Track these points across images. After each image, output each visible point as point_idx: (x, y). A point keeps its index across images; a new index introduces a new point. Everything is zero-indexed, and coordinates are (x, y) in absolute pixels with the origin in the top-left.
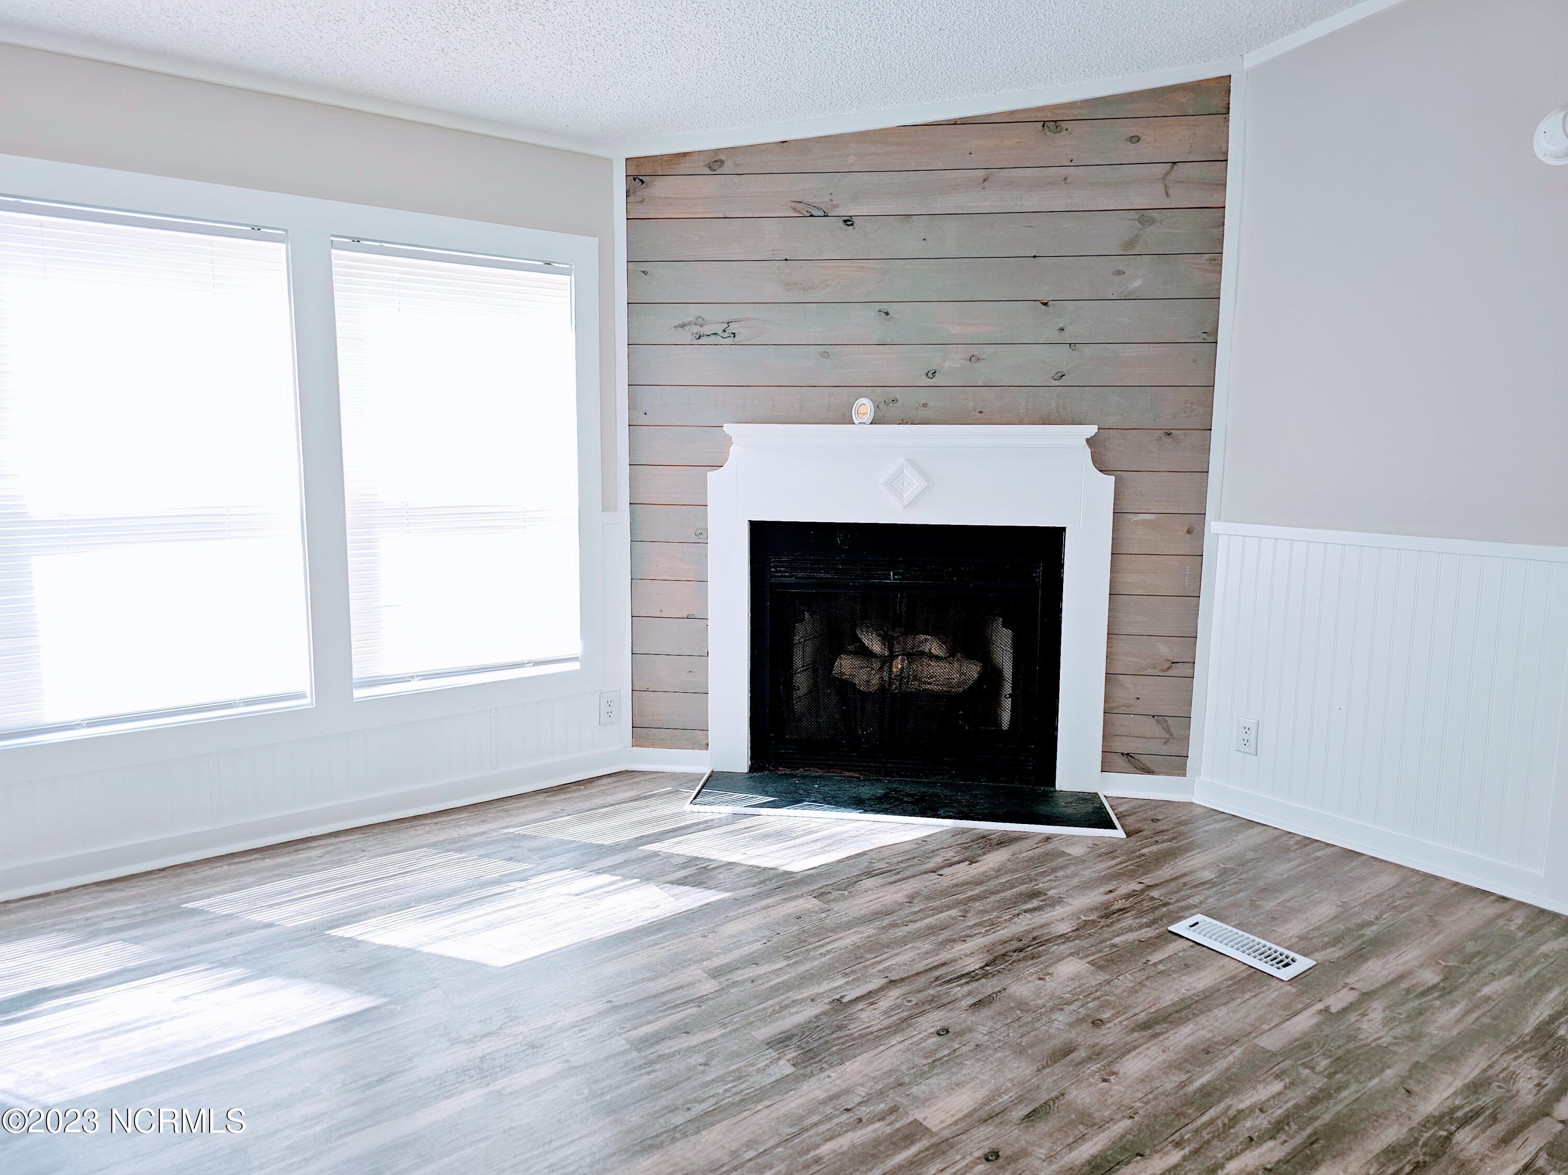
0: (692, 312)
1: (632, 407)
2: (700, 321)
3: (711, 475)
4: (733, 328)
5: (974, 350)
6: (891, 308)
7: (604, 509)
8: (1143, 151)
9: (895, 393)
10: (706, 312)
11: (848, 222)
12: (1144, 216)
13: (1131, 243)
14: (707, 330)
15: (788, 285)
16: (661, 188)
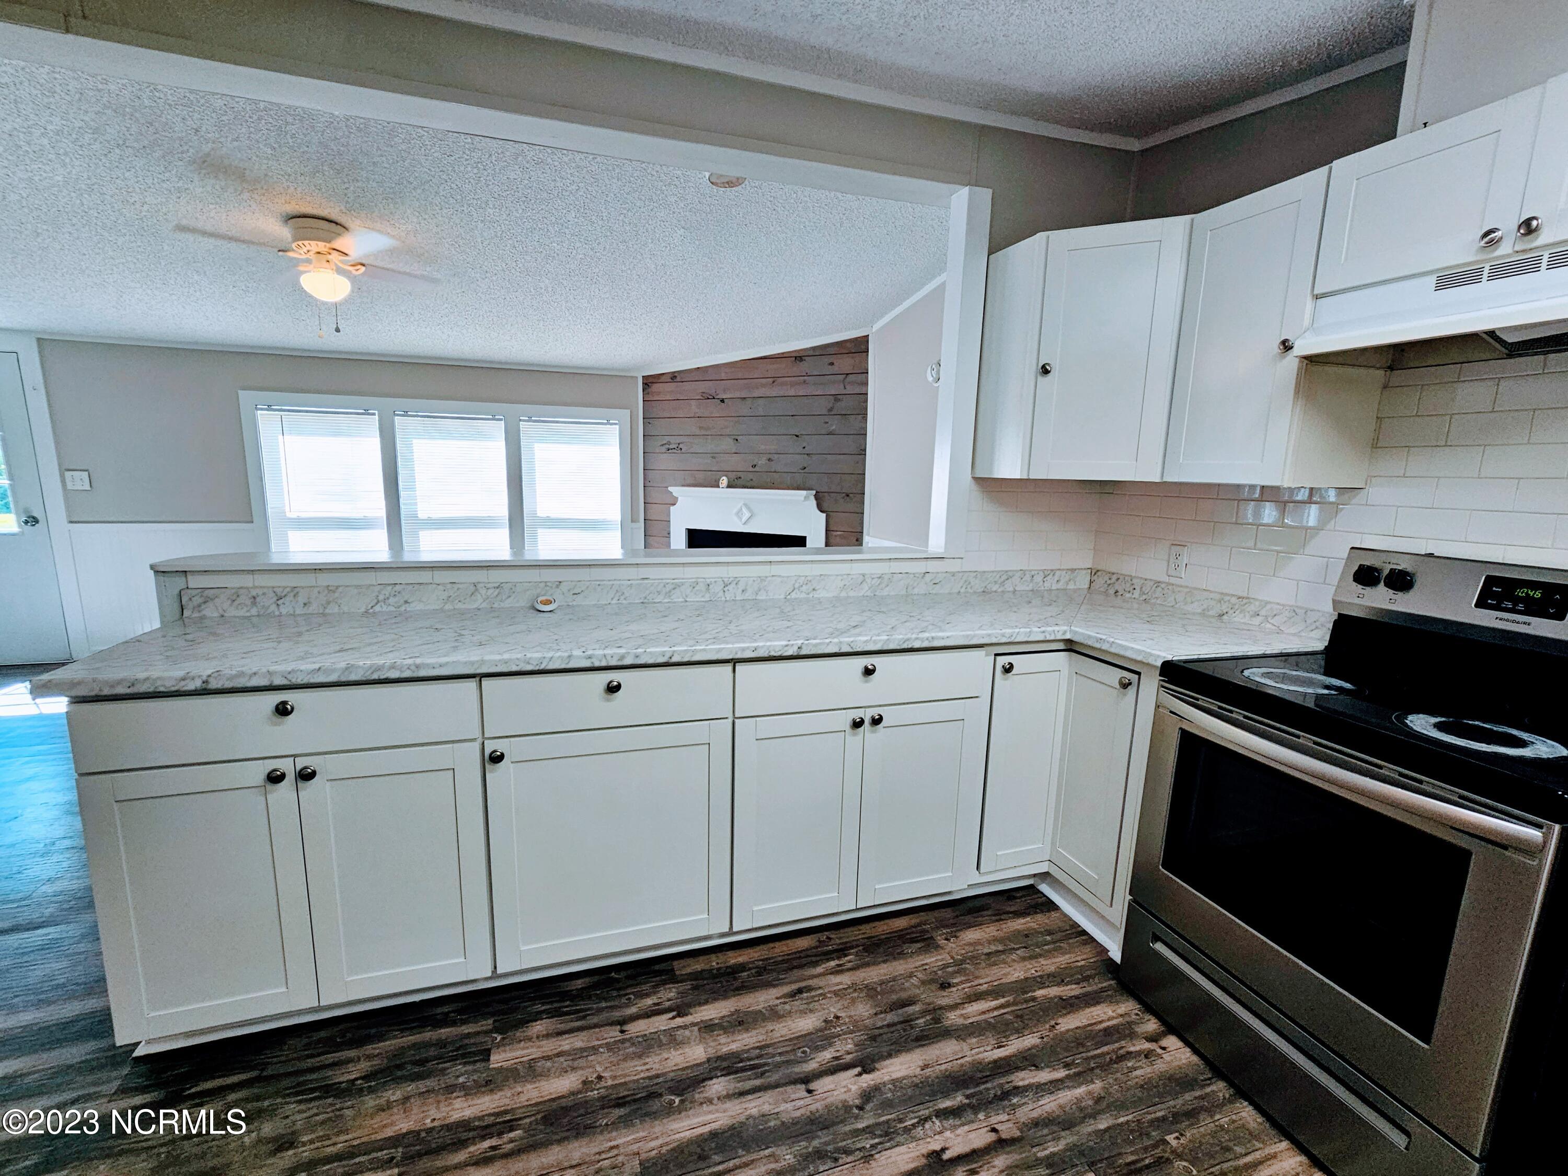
0: (667, 439)
1: (645, 479)
2: (669, 443)
3: (672, 508)
4: (681, 446)
5: (770, 456)
6: (739, 438)
7: (632, 521)
8: (835, 369)
9: (739, 474)
10: (672, 439)
11: (722, 401)
12: (836, 398)
13: (831, 410)
14: (671, 447)
15: (701, 428)
16: (655, 388)
